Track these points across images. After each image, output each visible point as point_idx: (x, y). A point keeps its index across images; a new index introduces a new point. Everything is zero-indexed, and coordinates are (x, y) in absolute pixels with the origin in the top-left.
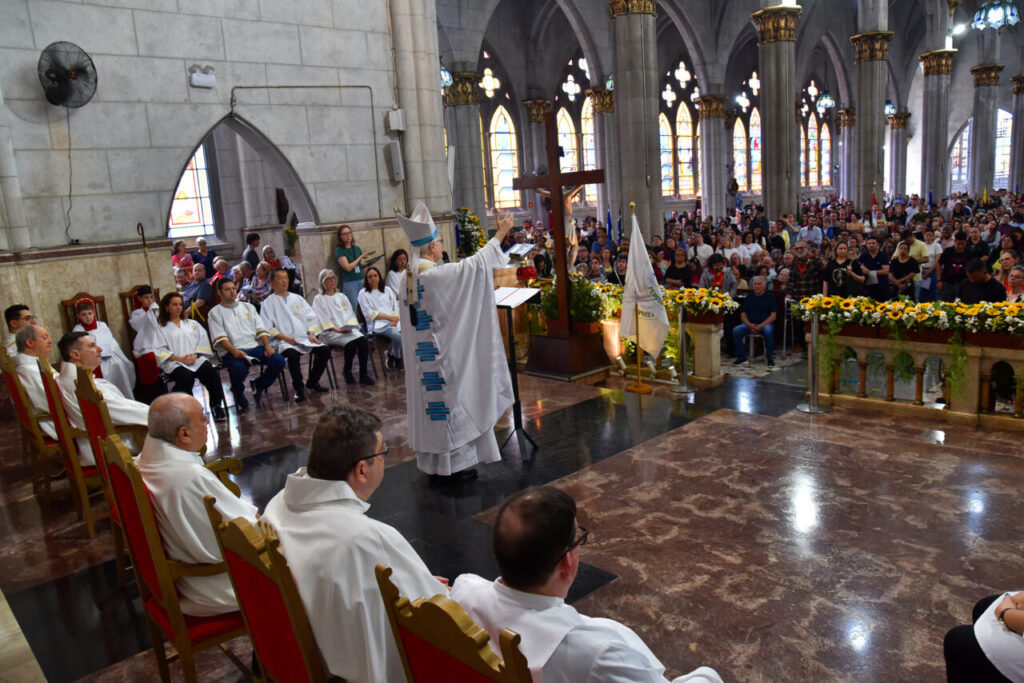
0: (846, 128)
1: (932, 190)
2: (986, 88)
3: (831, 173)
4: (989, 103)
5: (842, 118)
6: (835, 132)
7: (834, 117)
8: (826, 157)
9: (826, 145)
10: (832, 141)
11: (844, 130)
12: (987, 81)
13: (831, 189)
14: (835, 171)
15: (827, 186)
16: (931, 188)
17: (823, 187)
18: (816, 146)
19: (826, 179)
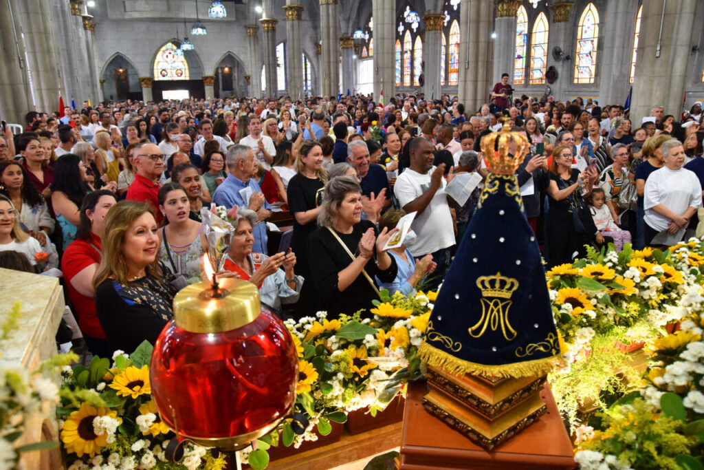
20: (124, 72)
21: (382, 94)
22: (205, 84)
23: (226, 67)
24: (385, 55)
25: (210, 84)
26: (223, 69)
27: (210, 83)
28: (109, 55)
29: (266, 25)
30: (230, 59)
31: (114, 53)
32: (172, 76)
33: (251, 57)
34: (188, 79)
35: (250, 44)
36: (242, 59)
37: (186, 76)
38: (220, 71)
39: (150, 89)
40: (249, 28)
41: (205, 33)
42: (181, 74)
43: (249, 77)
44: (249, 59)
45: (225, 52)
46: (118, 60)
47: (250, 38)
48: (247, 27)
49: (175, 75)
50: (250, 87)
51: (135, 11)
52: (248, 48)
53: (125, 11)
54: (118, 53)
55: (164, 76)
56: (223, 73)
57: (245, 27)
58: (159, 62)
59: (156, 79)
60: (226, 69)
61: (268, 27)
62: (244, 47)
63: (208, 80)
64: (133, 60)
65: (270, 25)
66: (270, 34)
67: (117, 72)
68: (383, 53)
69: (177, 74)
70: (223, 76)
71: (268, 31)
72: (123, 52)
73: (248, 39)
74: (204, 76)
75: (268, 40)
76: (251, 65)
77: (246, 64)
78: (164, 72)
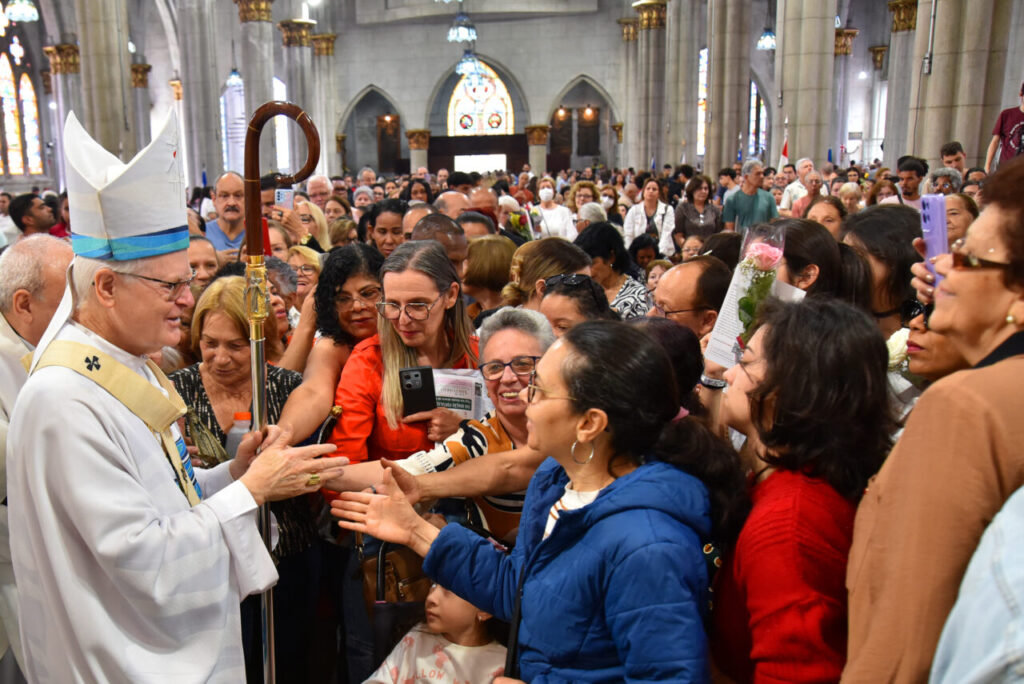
0: (59, 76)
1: (205, 170)
2: (256, 24)
3: (42, 154)
4: (261, 46)
5: (51, 60)
6: (42, 90)
7: (38, 64)
8: (32, 129)
9: (30, 110)
10: (38, 103)
11: (57, 80)
12: (256, 14)
13: (43, 179)
14: (48, 151)
15: (39, 175)
16: (203, 165)
17: (32, 176)
18: (15, 108)
19: (35, 165)
20: (392, 121)
21: (785, 153)
22: (530, 143)
23: (589, 106)
24: (802, 57)
25: (540, 142)
26: (581, 111)
27: (540, 139)
28: (357, 90)
29: (645, 15)
30: (583, 90)
31: (364, 86)
32: (480, 128)
33: (627, 86)
34: (510, 132)
35: (627, 57)
36: (608, 90)
37: (508, 128)
38: (575, 116)
39: (424, 153)
40: (627, 24)
41: (474, 37)
42: (499, 124)
43: (621, 128)
44: (622, 89)
45: (573, 77)
46: (373, 101)
47: (628, 46)
48: (622, 23)
49: (486, 126)
50: (622, 146)
51: (403, 6)
52: (623, 68)
53: (387, 7)
54: (371, 85)
55: (465, 127)
56: (581, 119)
57: (619, 22)
58: (458, 101)
59: (451, 133)
60: (589, 112)
61: (649, 19)
62: (614, 64)
63: (536, 134)
64: (396, 99)
65: (654, 15)
66: (652, 33)
67: (381, 120)
68: (797, 54)
69: (490, 124)
70: (580, 126)
71: (649, 27)
72: (380, 85)
73: (623, 47)
74: (528, 125)
75: (648, 47)
76: (627, 100)
77: (616, 99)
78: (466, 121)
